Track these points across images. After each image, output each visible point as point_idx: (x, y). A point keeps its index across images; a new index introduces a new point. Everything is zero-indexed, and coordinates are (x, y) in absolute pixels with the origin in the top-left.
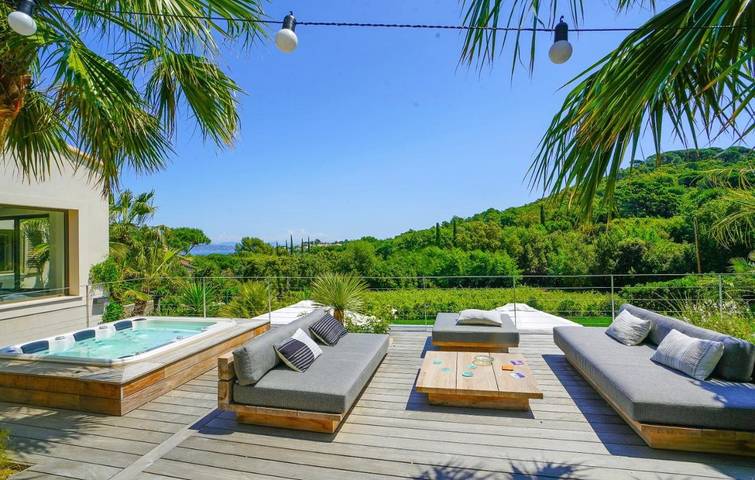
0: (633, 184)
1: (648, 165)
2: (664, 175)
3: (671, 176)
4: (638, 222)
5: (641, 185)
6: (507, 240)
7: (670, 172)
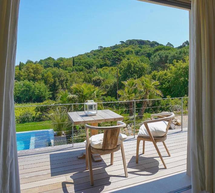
0: (114, 51)
1: (126, 44)
2: (130, 49)
3: (133, 50)
4: (112, 69)
5: (117, 52)
6: (46, 75)
7: (133, 48)
